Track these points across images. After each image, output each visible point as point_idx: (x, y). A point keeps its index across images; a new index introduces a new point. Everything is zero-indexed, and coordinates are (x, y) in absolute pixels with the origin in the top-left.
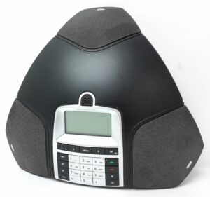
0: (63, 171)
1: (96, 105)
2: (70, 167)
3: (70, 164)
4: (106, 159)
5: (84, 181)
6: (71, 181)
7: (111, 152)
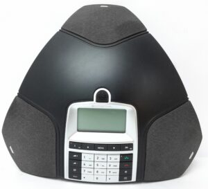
0: (75, 170)
1: (112, 101)
2: (82, 165)
3: (83, 163)
4: (121, 155)
5: (97, 178)
6: (83, 180)
7: (127, 147)
